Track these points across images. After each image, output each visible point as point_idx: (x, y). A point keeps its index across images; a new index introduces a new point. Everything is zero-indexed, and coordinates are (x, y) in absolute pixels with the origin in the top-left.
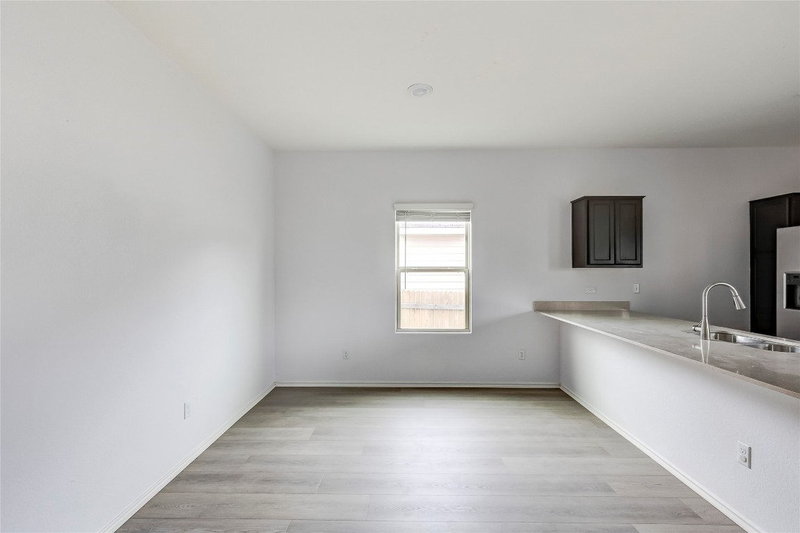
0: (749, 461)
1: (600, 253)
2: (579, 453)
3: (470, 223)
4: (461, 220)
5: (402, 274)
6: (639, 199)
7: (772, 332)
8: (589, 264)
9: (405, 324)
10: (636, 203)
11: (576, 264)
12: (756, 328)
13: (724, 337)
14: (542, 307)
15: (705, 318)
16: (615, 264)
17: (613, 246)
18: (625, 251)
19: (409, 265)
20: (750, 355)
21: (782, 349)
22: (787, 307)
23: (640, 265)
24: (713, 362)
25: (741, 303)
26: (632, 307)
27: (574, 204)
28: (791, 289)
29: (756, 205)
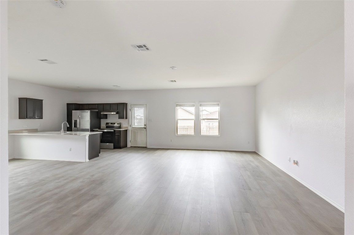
0: (71, 150)
1: (30, 114)
6: (42, 100)
11: (20, 117)
14: (11, 132)
16: (35, 118)
17: (34, 113)
18: (38, 114)
22: (74, 127)
23: (42, 118)
27: (20, 99)
28: (75, 123)
29: (68, 104)
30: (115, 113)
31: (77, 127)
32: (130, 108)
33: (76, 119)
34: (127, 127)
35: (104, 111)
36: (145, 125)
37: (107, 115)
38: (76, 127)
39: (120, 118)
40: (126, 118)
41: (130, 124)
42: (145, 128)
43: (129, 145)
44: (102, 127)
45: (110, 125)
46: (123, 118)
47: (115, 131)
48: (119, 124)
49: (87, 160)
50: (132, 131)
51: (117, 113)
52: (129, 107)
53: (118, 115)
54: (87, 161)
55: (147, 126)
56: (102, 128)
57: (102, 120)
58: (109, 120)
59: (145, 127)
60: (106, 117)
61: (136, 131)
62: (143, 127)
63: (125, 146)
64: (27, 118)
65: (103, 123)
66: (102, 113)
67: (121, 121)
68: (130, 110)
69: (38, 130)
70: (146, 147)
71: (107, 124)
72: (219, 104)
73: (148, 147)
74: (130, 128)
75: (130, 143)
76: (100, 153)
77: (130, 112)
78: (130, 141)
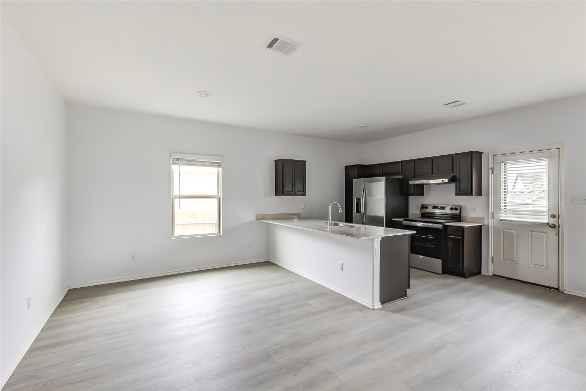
0: (342, 268)
1: (288, 188)
2: (283, 284)
3: (221, 169)
4: (215, 166)
5: (176, 201)
6: (305, 162)
7: (351, 222)
8: (283, 194)
10: (303, 163)
11: (277, 194)
12: (346, 221)
13: (336, 225)
14: (260, 218)
15: (330, 218)
16: (295, 194)
17: (294, 185)
18: (298, 187)
19: (183, 193)
20: (343, 229)
21: (353, 227)
22: (356, 212)
23: (305, 195)
24: (332, 232)
25: (341, 210)
26: (301, 216)
27: (276, 161)
28: (357, 205)
29: (347, 168)
30: (446, 181)
31: (360, 213)
32: (491, 165)
33: (359, 197)
34: (483, 219)
35: (415, 177)
36: (554, 216)
37: (422, 186)
38: (359, 211)
39: (459, 192)
40: (480, 193)
41: (491, 210)
42: (553, 226)
43: (488, 268)
44: (412, 214)
45: (430, 210)
46: (471, 194)
47: (445, 227)
48: (456, 209)
49: (378, 305)
50: (496, 231)
51: (453, 180)
52: (487, 163)
53: (453, 185)
54: (376, 307)
56: (410, 217)
57: (411, 198)
58: (429, 199)
59: (553, 221)
60: (420, 190)
61: (515, 232)
62: (546, 221)
63: (476, 271)
64: (283, 193)
65: (414, 205)
66: (411, 182)
67: (462, 201)
68: (490, 171)
70: (558, 289)
71: (424, 207)
73: (567, 288)
74: (490, 223)
75: (491, 264)
76: (409, 287)
77: (491, 176)
78: (493, 258)
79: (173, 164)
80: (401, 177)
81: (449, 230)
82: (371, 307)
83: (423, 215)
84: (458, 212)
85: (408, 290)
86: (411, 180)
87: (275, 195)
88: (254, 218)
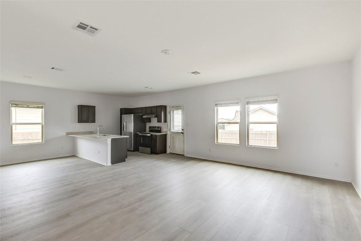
0: (99, 153)
1: (85, 119)
3: (43, 109)
4: (40, 108)
5: (14, 126)
6: (95, 107)
8: (82, 122)
9: (14, 143)
14: (68, 134)
15: (98, 132)
16: (89, 122)
17: (88, 118)
18: (91, 118)
19: (18, 122)
23: (95, 122)
27: (78, 106)
28: (123, 127)
29: (121, 109)
30: (153, 117)
32: (169, 111)
33: (123, 123)
34: (167, 131)
35: (146, 114)
37: (150, 118)
39: (158, 121)
40: (165, 121)
41: (169, 128)
42: (183, 133)
43: (168, 151)
44: (147, 130)
45: (152, 129)
47: (152, 135)
50: (170, 136)
51: (156, 116)
53: (156, 118)
54: (109, 165)
55: (185, 130)
57: (146, 123)
58: (152, 124)
59: (183, 131)
60: (149, 120)
61: (175, 136)
62: (181, 131)
63: (164, 151)
65: (148, 126)
67: (160, 124)
68: (168, 113)
69: (94, 132)
70: (183, 155)
71: (150, 127)
72: (277, 100)
73: (186, 155)
74: (169, 133)
75: (169, 149)
76: (127, 158)
77: (169, 115)
78: (169, 146)
79: (12, 107)
80: (141, 114)
81: (153, 136)
82: (106, 165)
83: (150, 131)
84: (159, 129)
85: (126, 159)
86: (144, 116)
87: (78, 123)
88: (65, 134)
